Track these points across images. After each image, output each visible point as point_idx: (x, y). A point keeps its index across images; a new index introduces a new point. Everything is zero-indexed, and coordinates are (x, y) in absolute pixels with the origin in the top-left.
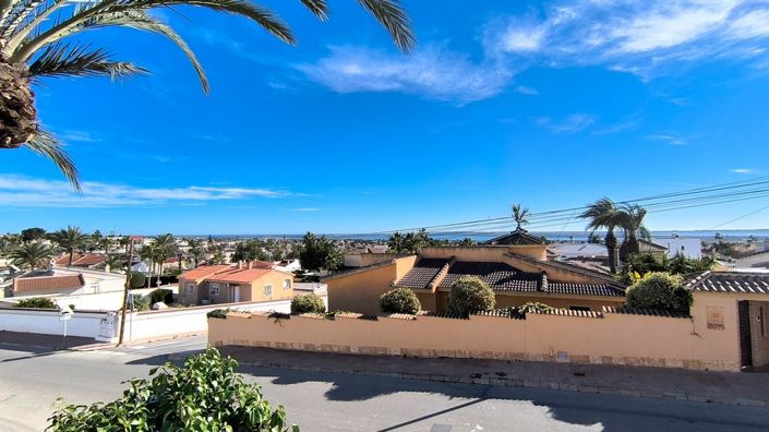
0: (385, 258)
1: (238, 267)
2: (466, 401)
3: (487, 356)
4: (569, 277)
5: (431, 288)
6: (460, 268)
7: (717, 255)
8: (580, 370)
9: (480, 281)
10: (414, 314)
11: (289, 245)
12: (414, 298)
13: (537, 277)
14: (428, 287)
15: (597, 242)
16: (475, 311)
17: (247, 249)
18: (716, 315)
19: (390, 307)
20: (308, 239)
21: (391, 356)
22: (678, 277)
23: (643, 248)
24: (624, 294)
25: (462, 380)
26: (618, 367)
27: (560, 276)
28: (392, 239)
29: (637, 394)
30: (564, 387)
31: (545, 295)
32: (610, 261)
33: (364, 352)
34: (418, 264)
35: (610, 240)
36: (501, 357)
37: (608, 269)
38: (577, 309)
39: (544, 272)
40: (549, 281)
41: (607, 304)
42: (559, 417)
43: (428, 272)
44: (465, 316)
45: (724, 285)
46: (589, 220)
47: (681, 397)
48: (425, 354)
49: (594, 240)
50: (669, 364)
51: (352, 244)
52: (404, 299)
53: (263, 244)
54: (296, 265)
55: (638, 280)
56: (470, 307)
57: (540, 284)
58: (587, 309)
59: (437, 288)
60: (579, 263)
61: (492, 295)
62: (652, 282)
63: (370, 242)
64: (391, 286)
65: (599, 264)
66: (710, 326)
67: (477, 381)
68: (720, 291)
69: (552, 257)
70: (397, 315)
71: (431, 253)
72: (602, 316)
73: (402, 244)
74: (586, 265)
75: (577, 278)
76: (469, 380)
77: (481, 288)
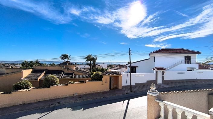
0: (18, 70)
2: (46, 113)
3: (56, 98)
4: (80, 74)
5: (37, 79)
6: (48, 72)
7: (110, 67)
8: (80, 97)
9: (54, 76)
10: (29, 89)
12: (30, 83)
13: (72, 74)
14: (36, 79)
15: (88, 65)
16: (52, 85)
18: (106, 80)
19: (18, 87)
21: (17, 105)
22: (101, 72)
23: (96, 66)
24: (90, 77)
25: (46, 107)
26: (89, 94)
27: (78, 73)
28: (23, 63)
29: (91, 99)
30: (76, 102)
31: (73, 79)
32: (90, 69)
34: (32, 72)
35: (90, 64)
36: (60, 97)
37: (90, 71)
38: (81, 81)
39: (74, 73)
40: (75, 75)
41: (87, 80)
43: (37, 74)
44: (49, 87)
45: (108, 74)
46: (86, 59)
47: (99, 98)
48: (33, 102)
49: (87, 64)
50: (98, 91)
51: (3, 65)
52: (25, 84)
55: (95, 73)
56: (50, 84)
57: (72, 76)
58: (83, 81)
59: (40, 79)
60: (84, 70)
61: (58, 79)
63: (14, 64)
64: (20, 80)
65: (88, 70)
66: (105, 82)
67: (51, 106)
68: (107, 75)
69: (77, 69)
70: (21, 90)
71: (39, 68)
72: (86, 83)
73: (27, 65)
74: (85, 70)
75: (82, 74)
76: (48, 107)
77: (54, 78)
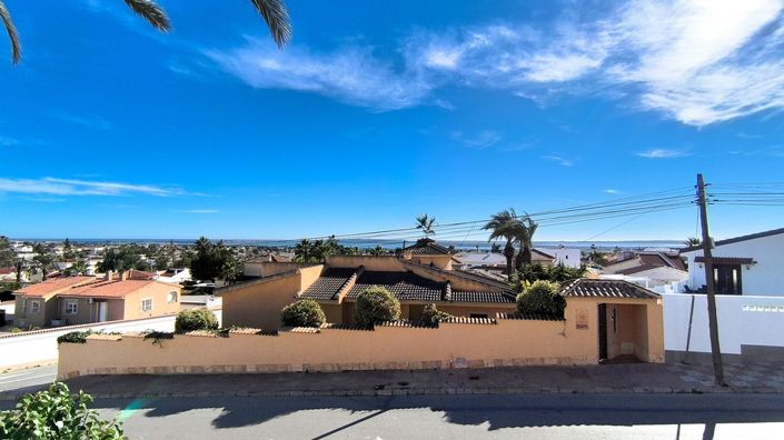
0: (290, 267)
1: (106, 278)
2: (368, 414)
3: (391, 367)
4: (471, 286)
5: (337, 299)
6: (368, 277)
7: (591, 263)
8: (475, 374)
9: (386, 291)
10: (317, 327)
11: (177, 252)
12: (318, 309)
13: (442, 287)
14: (334, 298)
15: (500, 252)
16: (380, 321)
17: (121, 256)
18: (583, 317)
19: (292, 320)
20: (201, 245)
21: (292, 373)
22: (557, 284)
23: (534, 256)
24: (514, 300)
25: (365, 393)
26: (507, 369)
27: (463, 285)
28: (299, 246)
29: (520, 391)
30: (460, 391)
31: (448, 304)
32: (507, 270)
33: (261, 370)
34: (324, 275)
35: (508, 251)
36: (404, 367)
37: (506, 276)
38: (479, 316)
39: (449, 282)
40: (453, 290)
41: (500, 310)
42: (453, 420)
43: (335, 282)
44: (370, 328)
45: (589, 290)
46: (491, 231)
47: (554, 391)
48: (329, 369)
49: (496, 249)
50: (547, 362)
51: (255, 251)
52: (307, 311)
53: (144, 251)
54: (186, 274)
55: (528, 286)
56: (375, 318)
57: (444, 293)
58: (486, 316)
59: (344, 299)
60: (483, 271)
61: (398, 304)
62: (537, 290)
63: (275, 249)
64: (295, 297)
65: (499, 272)
66: (579, 327)
67: (380, 392)
68: (586, 296)
69: (457, 267)
70: (299, 329)
71: (340, 262)
72: (495, 323)
73: (310, 252)
74: (489, 274)
75: (478, 287)
76: (371, 393)
77: (386, 299)
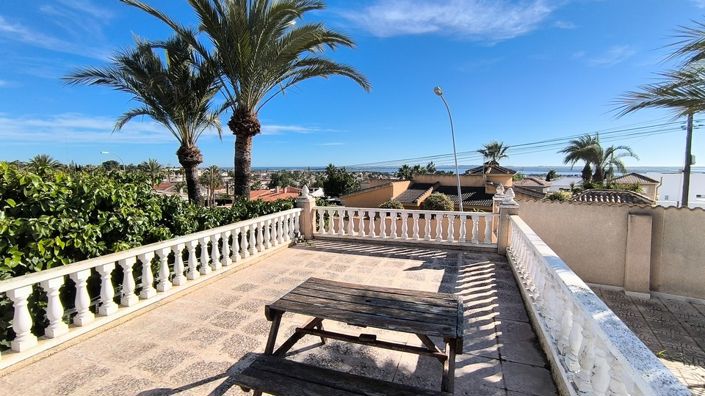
1: (276, 192)
11: (313, 177)
17: (281, 179)
20: (330, 170)
28: (401, 170)
51: (369, 176)
53: (291, 175)
54: (320, 192)
